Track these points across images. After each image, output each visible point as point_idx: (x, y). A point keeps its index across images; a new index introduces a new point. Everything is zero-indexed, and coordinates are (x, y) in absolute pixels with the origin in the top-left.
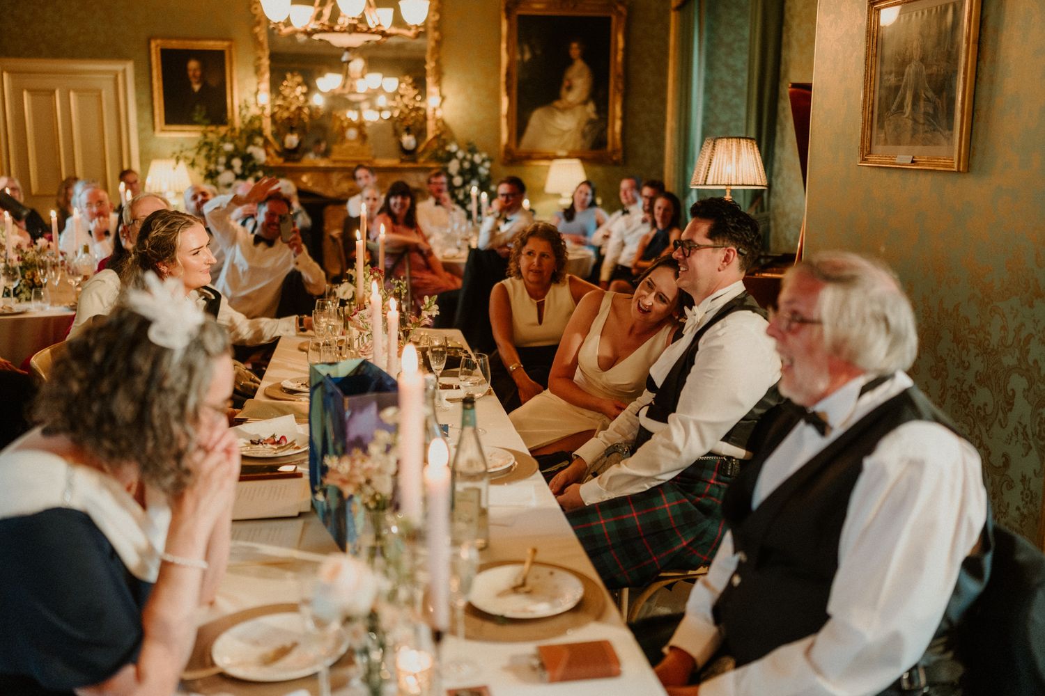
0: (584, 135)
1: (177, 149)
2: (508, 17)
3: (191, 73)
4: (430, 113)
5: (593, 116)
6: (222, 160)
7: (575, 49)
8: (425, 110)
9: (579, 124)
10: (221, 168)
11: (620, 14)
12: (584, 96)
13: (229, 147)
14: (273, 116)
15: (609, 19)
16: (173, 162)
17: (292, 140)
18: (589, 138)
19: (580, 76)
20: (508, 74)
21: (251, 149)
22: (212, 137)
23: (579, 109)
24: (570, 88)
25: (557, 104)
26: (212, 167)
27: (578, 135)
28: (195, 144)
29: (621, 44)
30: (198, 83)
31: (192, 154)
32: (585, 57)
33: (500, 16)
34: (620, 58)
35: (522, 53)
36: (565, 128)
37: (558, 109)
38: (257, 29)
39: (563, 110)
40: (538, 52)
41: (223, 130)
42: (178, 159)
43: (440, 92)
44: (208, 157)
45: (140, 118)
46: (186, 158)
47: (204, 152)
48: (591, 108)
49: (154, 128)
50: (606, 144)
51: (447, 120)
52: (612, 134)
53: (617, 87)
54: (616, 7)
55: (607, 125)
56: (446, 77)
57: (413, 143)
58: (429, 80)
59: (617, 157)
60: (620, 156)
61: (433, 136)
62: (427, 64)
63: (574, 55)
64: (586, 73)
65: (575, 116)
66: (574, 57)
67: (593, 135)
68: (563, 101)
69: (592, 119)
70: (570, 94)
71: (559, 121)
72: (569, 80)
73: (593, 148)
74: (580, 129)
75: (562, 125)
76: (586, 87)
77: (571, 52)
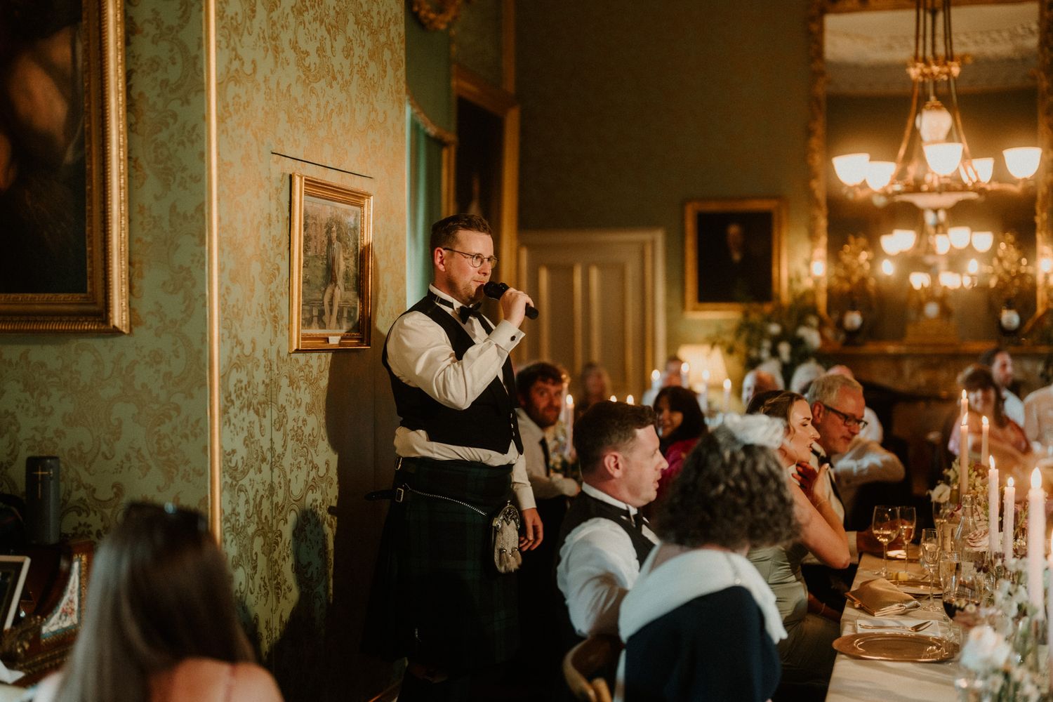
1: (712, 332)
3: (730, 240)
4: (1040, 280)
6: (767, 344)
8: (1034, 277)
10: (765, 354)
13: (775, 329)
14: (830, 290)
16: (707, 348)
17: (854, 319)
21: (803, 332)
22: (755, 318)
26: (754, 353)
28: (732, 326)
30: (738, 251)
31: (729, 338)
41: (768, 308)
42: (713, 345)
44: (749, 343)
45: (669, 295)
46: (722, 344)
47: (744, 336)
49: (684, 307)
57: (1015, 319)
58: (1038, 236)
61: (1045, 308)
62: (1036, 215)
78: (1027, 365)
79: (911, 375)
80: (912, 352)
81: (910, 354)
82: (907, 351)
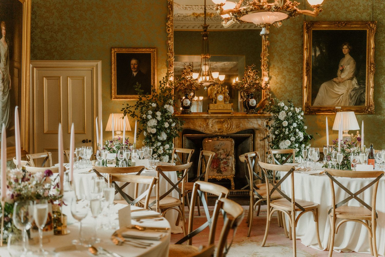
0: (351, 97)
1: (125, 106)
2: (307, 32)
3: (132, 66)
5: (357, 86)
6: (150, 112)
7: (345, 49)
8: (261, 85)
9: (348, 91)
10: (150, 117)
11: (371, 29)
12: (351, 75)
14: (176, 88)
15: (366, 31)
16: (122, 115)
17: (187, 102)
18: (353, 98)
19: (349, 64)
20: (308, 64)
22: (144, 100)
23: (348, 82)
24: (342, 71)
25: (335, 79)
26: (144, 117)
27: (347, 97)
29: (372, 46)
30: (135, 72)
31: (133, 110)
32: (351, 53)
33: (303, 31)
34: (372, 53)
35: (315, 52)
36: (340, 93)
38: (169, 42)
39: (338, 83)
40: (324, 51)
42: (125, 113)
43: (268, 74)
48: (355, 81)
49: (111, 97)
50: (364, 102)
51: (272, 90)
52: (368, 96)
53: (370, 69)
54: (369, 25)
55: (365, 91)
56: (271, 66)
57: (255, 102)
58: (262, 68)
59: (371, 109)
60: (373, 108)
61: (265, 98)
62: (261, 59)
63: (345, 52)
64: (352, 61)
65: (346, 86)
66: (345, 53)
67: (356, 97)
68: (339, 78)
69: (355, 88)
70: (343, 74)
71: (336, 89)
72: (342, 66)
73: (356, 104)
74: (349, 93)
75: (338, 92)
76: (352, 70)
77: (343, 50)
78: (260, 122)
79: (212, 127)
80: (213, 116)
81: (212, 117)
82: (211, 116)
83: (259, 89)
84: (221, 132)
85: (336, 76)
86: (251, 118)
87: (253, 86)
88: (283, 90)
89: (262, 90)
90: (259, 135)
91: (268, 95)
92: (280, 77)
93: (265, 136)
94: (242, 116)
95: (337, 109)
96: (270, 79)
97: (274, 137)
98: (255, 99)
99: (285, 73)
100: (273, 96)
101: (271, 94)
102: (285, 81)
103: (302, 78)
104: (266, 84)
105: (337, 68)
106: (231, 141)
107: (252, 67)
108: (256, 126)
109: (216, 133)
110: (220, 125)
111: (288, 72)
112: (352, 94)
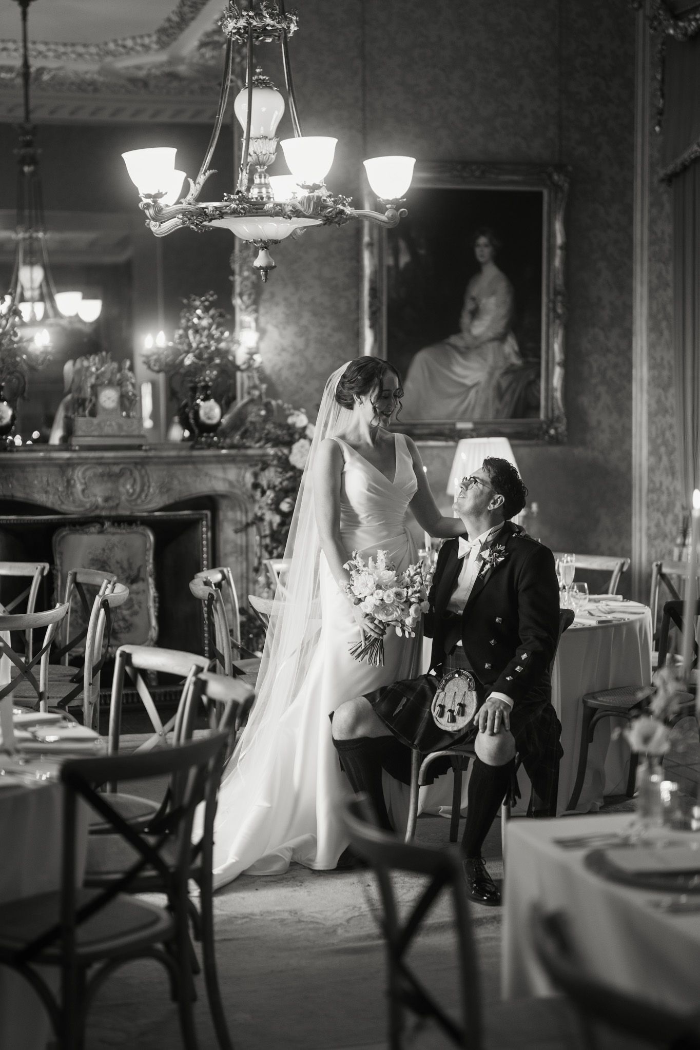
0: (500, 393)
5: (516, 361)
7: (483, 248)
8: (233, 355)
9: (491, 374)
11: (557, 188)
12: (500, 326)
15: (540, 195)
18: (507, 397)
19: (493, 293)
20: (374, 292)
23: (491, 347)
24: (476, 313)
25: (454, 340)
27: (491, 393)
29: (559, 240)
32: (499, 260)
34: (557, 262)
35: (396, 254)
36: (468, 382)
37: (455, 348)
39: (465, 352)
40: (422, 252)
43: (257, 320)
48: (511, 346)
50: (538, 407)
51: (268, 371)
52: (547, 390)
53: (554, 310)
54: (550, 176)
55: (538, 376)
56: (266, 296)
57: (217, 411)
58: (237, 302)
59: (556, 429)
60: (562, 428)
61: (246, 399)
62: (233, 273)
63: (482, 256)
64: (502, 286)
65: (485, 360)
66: (481, 259)
67: (513, 393)
68: (465, 335)
69: (512, 365)
70: (476, 323)
71: (458, 369)
72: (474, 299)
73: (514, 415)
74: (494, 382)
75: (464, 377)
76: (503, 311)
77: (478, 251)
78: (232, 473)
79: (83, 491)
80: (87, 458)
81: (83, 462)
82: (80, 458)
83: (229, 370)
84: (112, 508)
85: (456, 329)
86: (205, 460)
87: (211, 359)
88: (302, 370)
89: (239, 374)
90: (230, 514)
91: (255, 387)
92: (291, 330)
93: (251, 517)
94: (179, 457)
95: (461, 431)
96: (261, 338)
97: (277, 519)
98: (218, 401)
99: (307, 317)
100: (272, 391)
101: (264, 386)
102: (307, 345)
103: (358, 335)
104: (251, 354)
105: (461, 304)
106: (145, 536)
107: (207, 300)
108: (220, 487)
109: (97, 512)
110: (109, 485)
111: (315, 314)
112: (504, 384)
